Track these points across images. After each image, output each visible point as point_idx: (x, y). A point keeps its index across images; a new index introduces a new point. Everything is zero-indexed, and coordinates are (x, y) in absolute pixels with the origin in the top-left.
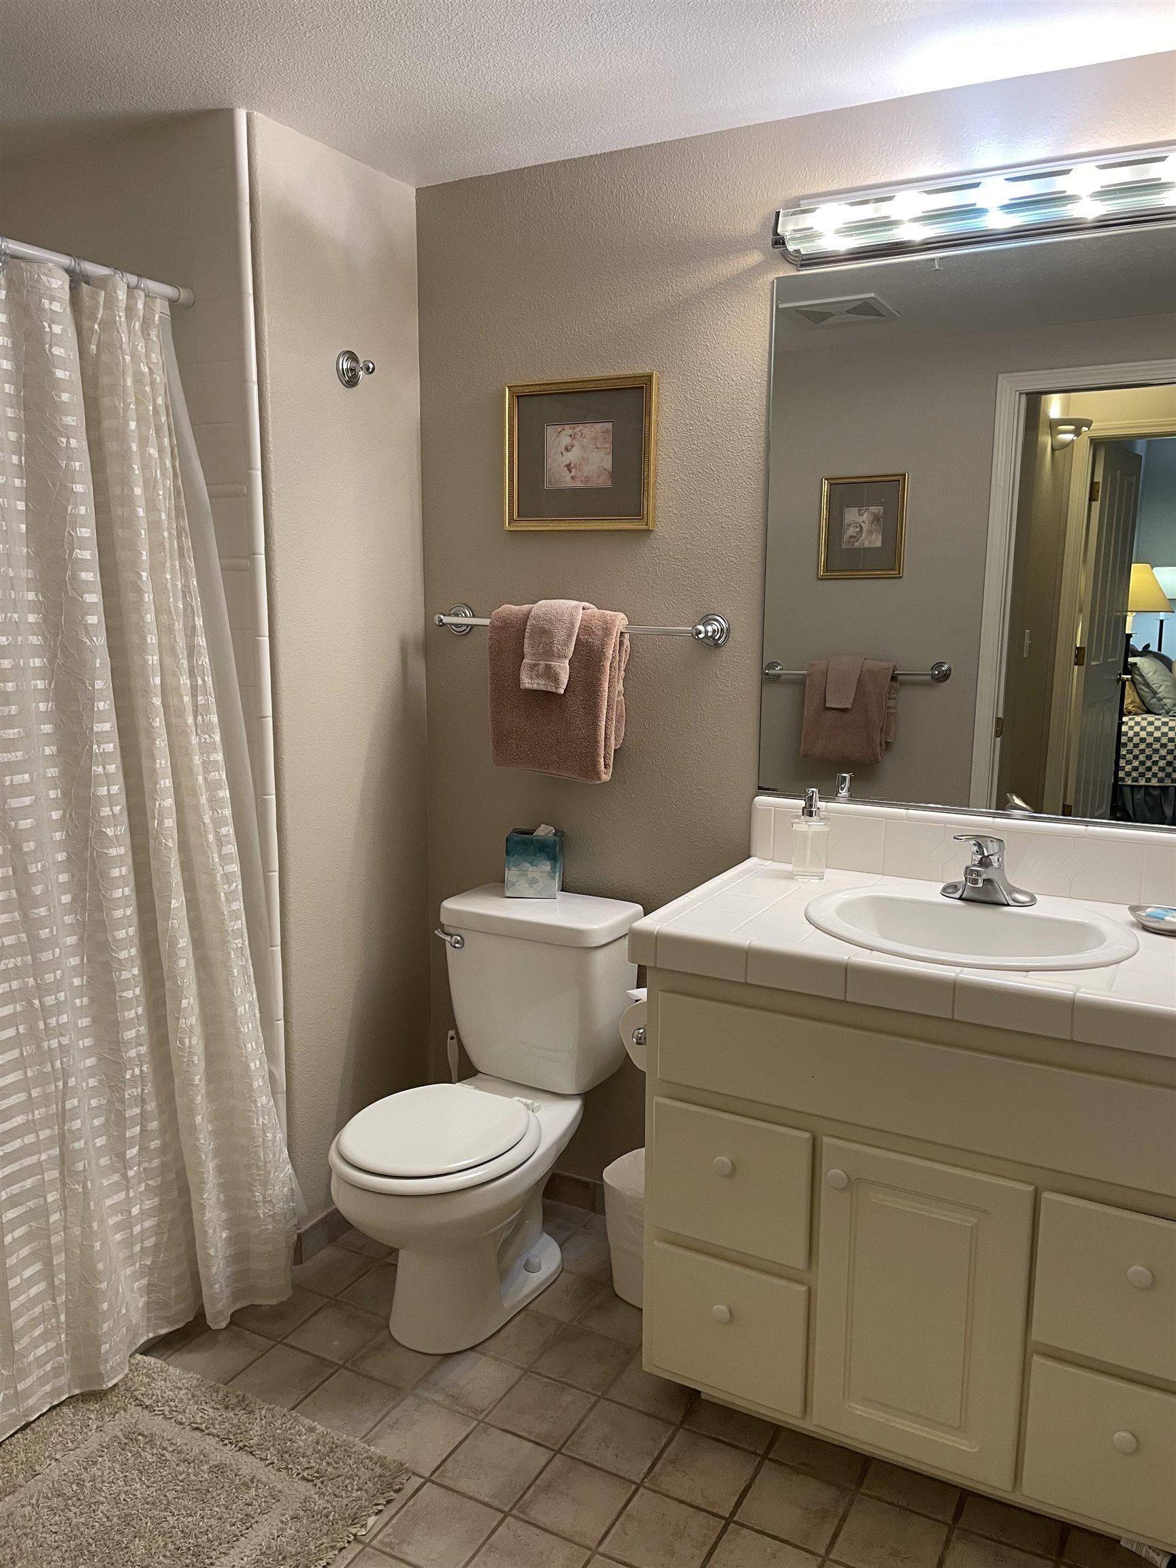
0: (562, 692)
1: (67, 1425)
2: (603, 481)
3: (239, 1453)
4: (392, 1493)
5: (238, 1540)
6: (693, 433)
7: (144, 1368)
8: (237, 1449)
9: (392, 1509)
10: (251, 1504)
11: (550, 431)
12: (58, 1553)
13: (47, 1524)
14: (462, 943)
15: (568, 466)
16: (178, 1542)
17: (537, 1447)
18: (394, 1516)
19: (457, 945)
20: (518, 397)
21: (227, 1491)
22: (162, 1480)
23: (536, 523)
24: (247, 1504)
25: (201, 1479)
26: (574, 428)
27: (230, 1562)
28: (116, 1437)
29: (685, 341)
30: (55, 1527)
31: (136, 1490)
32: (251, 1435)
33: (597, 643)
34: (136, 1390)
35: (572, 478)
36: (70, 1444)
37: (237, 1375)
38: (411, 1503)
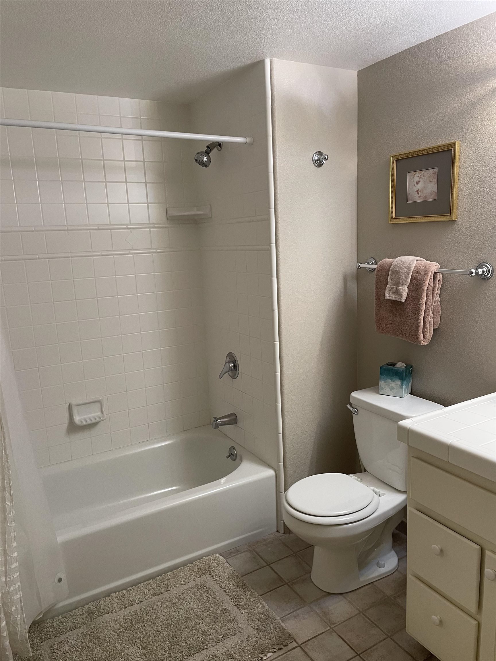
0: (403, 301)
1: (185, 575)
2: (433, 198)
3: (235, 606)
4: (282, 646)
5: (219, 642)
6: (476, 170)
7: (217, 560)
8: (234, 605)
9: (280, 653)
10: (229, 630)
11: (410, 175)
12: (161, 624)
13: (163, 611)
14: (358, 412)
15: (417, 191)
16: (199, 635)
17: (350, 649)
18: (280, 656)
19: (355, 413)
20: (396, 161)
21: (224, 621)
22: (205, 608)
23: (402, 220)
24: (228, 629)
25: (218, 613)
26: (420, 173)
27: (214, 650)
28: (198, 585)
29: (473, 123)
30: (165, 613)
31: (195, 609)
32: (241, 601)
33: (421, 278)
34: (211, 568)
35: (419, 197)
36: (183, 582)
37: (249, 574)
38: (288, 653)
